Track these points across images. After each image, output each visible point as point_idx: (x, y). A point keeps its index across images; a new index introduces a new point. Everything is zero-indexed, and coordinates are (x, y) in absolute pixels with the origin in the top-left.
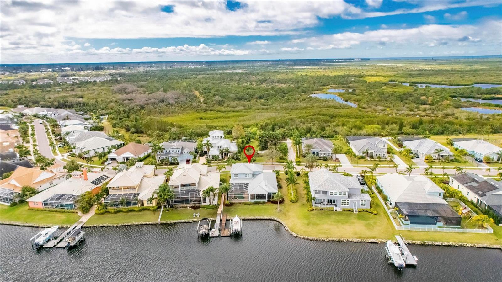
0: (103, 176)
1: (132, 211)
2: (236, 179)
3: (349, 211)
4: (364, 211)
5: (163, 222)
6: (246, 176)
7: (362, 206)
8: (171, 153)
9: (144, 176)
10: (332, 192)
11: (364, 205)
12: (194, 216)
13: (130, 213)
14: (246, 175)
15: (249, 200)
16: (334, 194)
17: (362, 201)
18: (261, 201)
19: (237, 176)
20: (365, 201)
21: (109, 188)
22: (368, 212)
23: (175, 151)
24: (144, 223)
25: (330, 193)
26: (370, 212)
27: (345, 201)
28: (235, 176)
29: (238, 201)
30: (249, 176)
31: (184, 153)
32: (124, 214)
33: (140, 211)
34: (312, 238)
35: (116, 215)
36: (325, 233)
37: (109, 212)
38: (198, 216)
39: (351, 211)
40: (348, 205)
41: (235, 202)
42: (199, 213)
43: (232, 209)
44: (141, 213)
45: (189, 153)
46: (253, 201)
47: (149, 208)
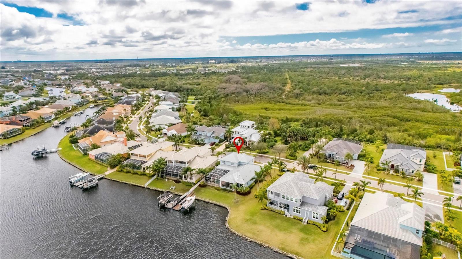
0: (140, 145)
1: (137, 174)
2: (223, 165)
3: (299, 220)
4: (314, 224)
5: (148, 187)
6: (232, 165)
7: (314, 218)
8: (203, 135)
9: (160, 149)
10: (284, 196)
11: (317, 218)
12: (171, 188)
13: (135, 175)
14: (232, 163)
15: (220, 186)
16: (286, 198)
17: (315, 213)
18: (229, 189)
19: (225, 163)
20: (317, 214)
21: (131, 154)
22: (318, 226)
23: (206, 134)
24: (137, 185)
25: (282, 197)
26: (319, 228)
27: (297, 209)
29: (212, 184)
30: (234, 165)
31: (212, 136)
33: (141, 175)
34: (237, 234)
36: (254, 234)
37: (123, 171)
39: (301, 220)
40: (300, 213)
41: (209, 185)
43: (203, 190)
44: (141, 177)
45: (215, 137)
46: (222, 187)
47: (147, 174)
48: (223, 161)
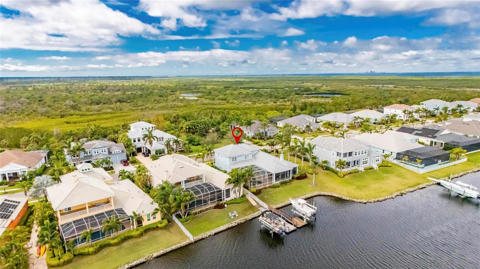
0: (6, 202)
1: (128, 238)
2: (236, 163)
4: (380, 166)
7: (377, 162)
11: (378, 160)
13: (125, 244)
14: (246, 156)
15: (274, 182)
16: (357, 153)
17: (377, 157)
18: (286, 180)
19: (236, 160)
22: (383, 166)
25: (354, 154)
26: (385, 166)
27: (365, 160)
28: (233, 161)
29: (261, 186)
30: (248, 158)
31: (113, 153)
32: (115, 248)
33: (141, 235)
35: (100, 255)
37: (82, 255)
38: (237, 215)
39: (371, 169)
40: (367, 163)
41: (259, 188)
42: (235, 212)
43: (266, 196)
44: (145, 237)
45: (121, 152)
46: (280, 182)
47: (155, 226)
48: (233, 158)
